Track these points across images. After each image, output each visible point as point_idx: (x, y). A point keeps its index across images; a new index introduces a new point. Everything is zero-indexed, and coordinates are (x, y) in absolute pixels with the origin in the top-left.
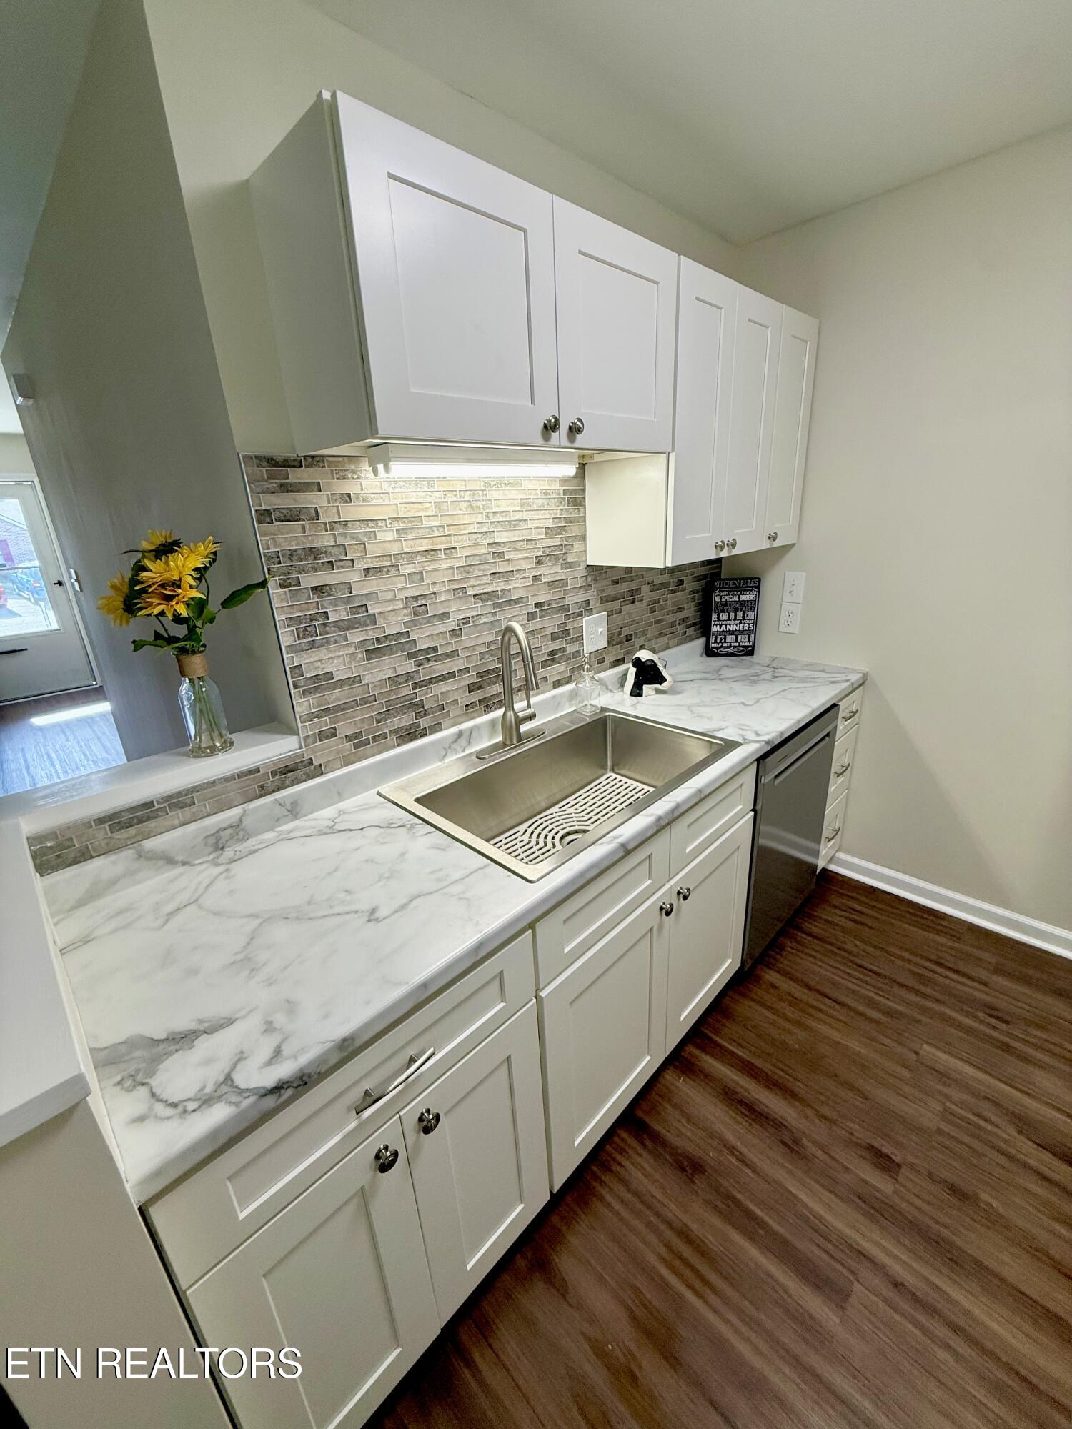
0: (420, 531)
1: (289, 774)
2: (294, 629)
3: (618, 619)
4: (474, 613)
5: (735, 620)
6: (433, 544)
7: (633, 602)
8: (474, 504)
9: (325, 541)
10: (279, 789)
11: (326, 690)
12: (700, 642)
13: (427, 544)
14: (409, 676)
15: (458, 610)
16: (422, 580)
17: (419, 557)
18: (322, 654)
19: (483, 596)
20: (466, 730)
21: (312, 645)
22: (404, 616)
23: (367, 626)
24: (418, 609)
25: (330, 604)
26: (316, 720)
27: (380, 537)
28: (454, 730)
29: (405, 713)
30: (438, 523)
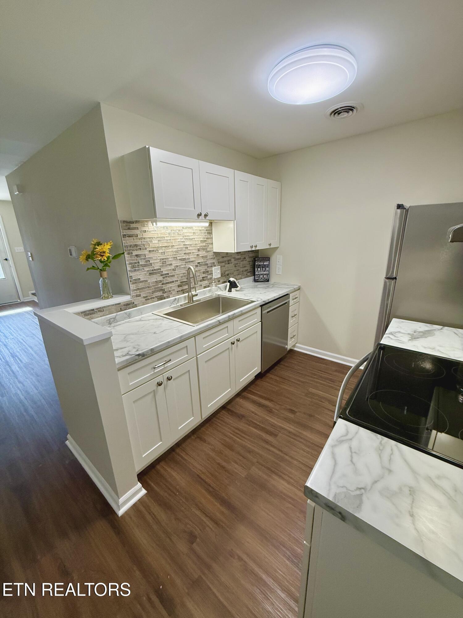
0: (164, 241)
1: (128, 306)
2: (130, 266)
3: (224, 269)
4: (179, 264)
5: (263, 270)
6: (168, 244)
7: (229, 263)
8: (179, 233)
9: (139, 243)
10: (125, 310)
11: (139, 283)
12: (252, 278)
13: (166, 244)
14: (161, 281)
15: (175, 263)
16: (165, 254)
17: (164, 248)
18: (137, 273)
19: (182, 260)
20: (177, 298)
21: (135, 270)
22: (160, 264)
23: (149, 266)
24: (163, 262)
25: (140, 259)
26: (135, 291)
27: (153, 242)
28: (174, 298)
29: (159, 292)
30: (169, 239)
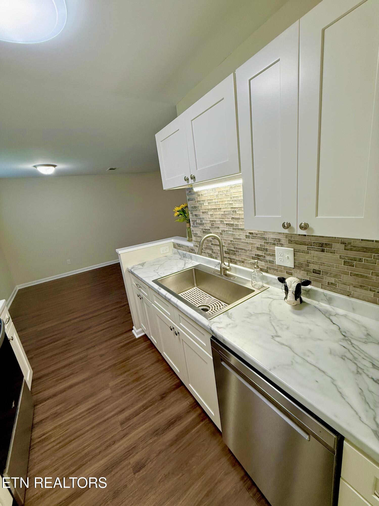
0: (213, 203)
2: (193, 222)
3: (303, 258)
4: (227, 229)
6: (216, 207)
8: (227, 195)
9: (197, 205)
13: (215, 207)
15: (222, 227)
16: (213, 216)
17: (213, 210)
19: (230, 225)
22: (210, 225)
23: (203, 225)
24: (213, 224)
27: (205, 205)
30: (217, 201)
